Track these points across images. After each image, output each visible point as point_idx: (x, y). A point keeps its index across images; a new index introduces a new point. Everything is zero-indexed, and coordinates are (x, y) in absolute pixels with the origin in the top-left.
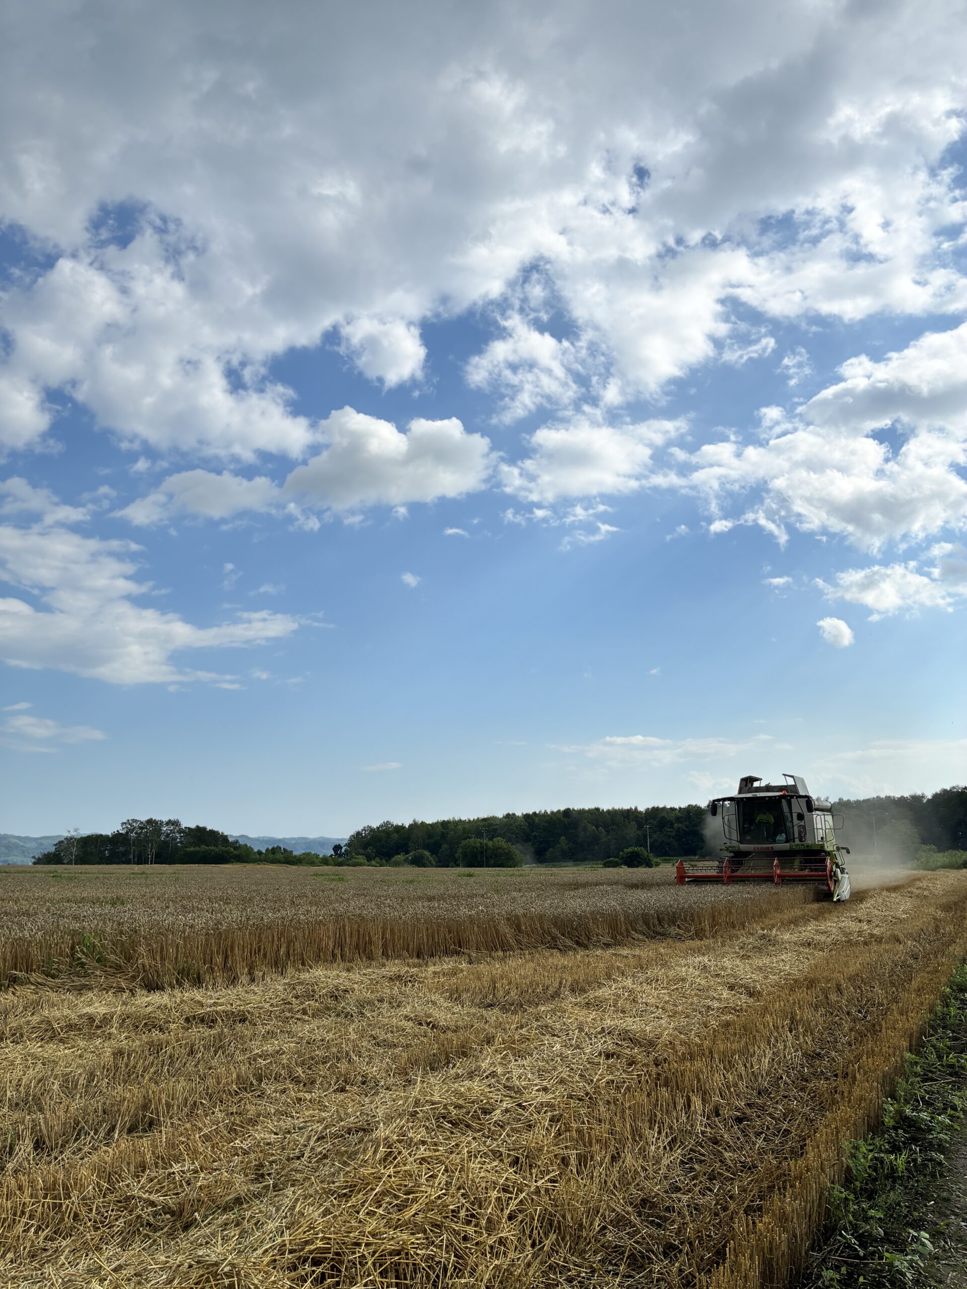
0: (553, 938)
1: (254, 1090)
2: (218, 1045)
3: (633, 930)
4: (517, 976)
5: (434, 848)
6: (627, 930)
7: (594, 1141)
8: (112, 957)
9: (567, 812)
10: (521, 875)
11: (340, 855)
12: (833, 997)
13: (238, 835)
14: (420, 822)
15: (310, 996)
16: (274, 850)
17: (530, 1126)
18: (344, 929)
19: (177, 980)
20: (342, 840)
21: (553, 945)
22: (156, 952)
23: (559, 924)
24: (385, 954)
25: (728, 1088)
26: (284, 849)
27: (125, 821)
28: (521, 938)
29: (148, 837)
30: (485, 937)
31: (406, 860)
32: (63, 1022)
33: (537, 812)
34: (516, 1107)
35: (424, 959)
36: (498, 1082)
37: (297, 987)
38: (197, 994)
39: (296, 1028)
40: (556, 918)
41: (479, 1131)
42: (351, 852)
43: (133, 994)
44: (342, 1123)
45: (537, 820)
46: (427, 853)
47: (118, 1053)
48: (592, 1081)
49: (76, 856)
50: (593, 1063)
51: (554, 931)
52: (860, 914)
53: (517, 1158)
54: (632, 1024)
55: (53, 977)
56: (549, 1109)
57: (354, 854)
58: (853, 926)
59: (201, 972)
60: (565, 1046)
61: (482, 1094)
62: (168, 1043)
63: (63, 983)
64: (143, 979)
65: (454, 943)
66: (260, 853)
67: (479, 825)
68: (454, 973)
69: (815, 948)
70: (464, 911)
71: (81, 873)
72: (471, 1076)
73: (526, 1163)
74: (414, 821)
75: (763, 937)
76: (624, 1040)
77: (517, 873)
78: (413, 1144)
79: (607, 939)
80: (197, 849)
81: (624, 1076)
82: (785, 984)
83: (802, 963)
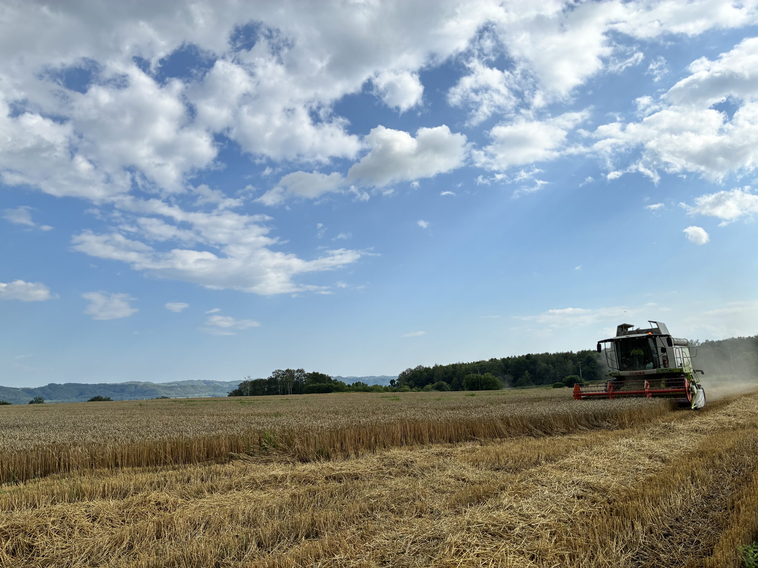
0: (529, 430)
1: (370, 516)
2: (346, 492)
3: (579, 424)
4: (511, 452)
5: (449, 380)
6: (575, 424)
7: (578, 547)
8: (281, 445)
9: (528, 356)
10: (504, 394)
11: (394, 386)
12: (717, 462)
13: (336, 376)
14: (439, 365)
15: (392, 464)
16: (357, 384)
17: (538, 537)
18: (406, 427)
19: (317, 457)
20: (395, 377)
21: (530, 434)
22: (305, 441)
23: (533, 421)
24: (431, 441)
25: (657, 516)
26: (363, 383)
27: (274, 371)
28: (510, 430)
29: (287, 379)
30: (489, 430)
31: (433, 388)
32: (261, 479)
33: (510, 357)
34: (528, 526)
35: (453, 443)
36: (514, 511)
37: (385, 460)
38: (330, 464)
39: (388, 482)
40: (531, 418)
41: (508, 539)
42: (400, 384)
43: (294, 464)
44: (425, 534)
45: (510, 361)
46: (445, 383)
47: (293, 496)
48: (571, 512)
49: (250, 391)
50: (570, 502)
51: (530, 426)
52: (728, 411)
53: (534, 555)
54: (591, 479)
55: (252, 455)
56: (548, 527)
57: (402, 385)
58: (725, 419)
59: (329, 452)
60: (551, 491)
61: (506, 519)
62: (318, 490)
63: (257, 459)
64: (298, 456)
65: (471, 434)
66: (349, 386)
67: (474, 366)
68: (473, 451)
69: (701, 433)
70: (474, 415)
71: (254, 400)
72: (498, 508)
73: (539, 558)
74: (436, 365)
75: (666, 427)
76: (587, 488)
77: (501, 393)
78: (471, 546)
79: (564, 430)
80: (314, 385)
81: (590, 509)
82: (685, 455)
83: (694, 442)
